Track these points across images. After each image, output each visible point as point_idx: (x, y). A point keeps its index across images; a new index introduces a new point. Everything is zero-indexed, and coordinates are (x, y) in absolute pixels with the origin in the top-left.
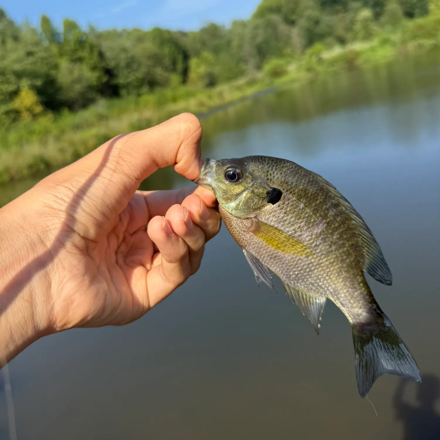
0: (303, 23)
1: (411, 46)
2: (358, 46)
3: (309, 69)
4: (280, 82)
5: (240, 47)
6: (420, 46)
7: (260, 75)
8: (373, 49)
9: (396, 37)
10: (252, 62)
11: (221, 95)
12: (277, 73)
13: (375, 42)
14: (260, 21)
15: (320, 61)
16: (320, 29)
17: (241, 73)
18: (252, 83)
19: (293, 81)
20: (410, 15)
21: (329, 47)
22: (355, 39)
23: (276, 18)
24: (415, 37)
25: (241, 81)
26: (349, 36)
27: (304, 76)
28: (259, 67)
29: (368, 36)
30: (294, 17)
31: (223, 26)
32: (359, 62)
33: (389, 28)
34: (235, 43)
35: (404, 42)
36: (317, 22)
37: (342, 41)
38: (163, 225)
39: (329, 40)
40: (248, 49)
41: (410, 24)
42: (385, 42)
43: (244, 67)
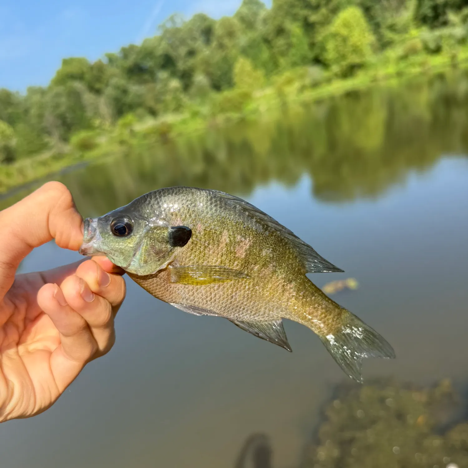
0: (109, 91)
1: (220, 119)
2: (170, 118)
3: (122, 142)
4: (91, 155)
5: (41, 116)
6: (228, 120)
7: (67, 148)
8: (184, 122)
9: (205, 110)
10: (56, 134)
11: (21, 172)
12: (86, 146)
13: (186, 115)
14: (60, 89)
15: (133, 133)
16: (129, 99)
17: (44, 147)
18: (58, 157)
19: (106, 155)
20: (217, 87)
21: (140, 118)
22: (166, 110)
23: (78, 85)
24: (223, 110)
25: (46, 155)
26: (159, 107)
27: (117, 149)
28: (65, 139)
29: (178, 108)
30: (97, 86)
31: (18, 92)
32: (172, 135)
33: (198, 100)
34: (33, 111)
35: (214, 115)
36: (125, 92)
37: (153, 113)
39: (140, 111)
40: (49, 119)
41: (218, 97)
42: (195, 114)
43: (46, 139)
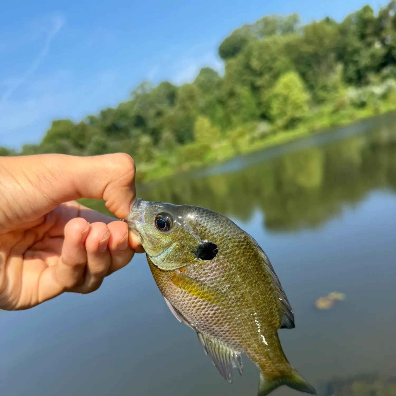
0: (91, 147)
1: (186, 166)
8: (155, 170)
20: (181, 141)
24: (187, 159)
29: (150, 159)
30: (81, 142)
33: (166, 152)
38: (84, 230)
41: (183, 149)
42: (164, 164)
